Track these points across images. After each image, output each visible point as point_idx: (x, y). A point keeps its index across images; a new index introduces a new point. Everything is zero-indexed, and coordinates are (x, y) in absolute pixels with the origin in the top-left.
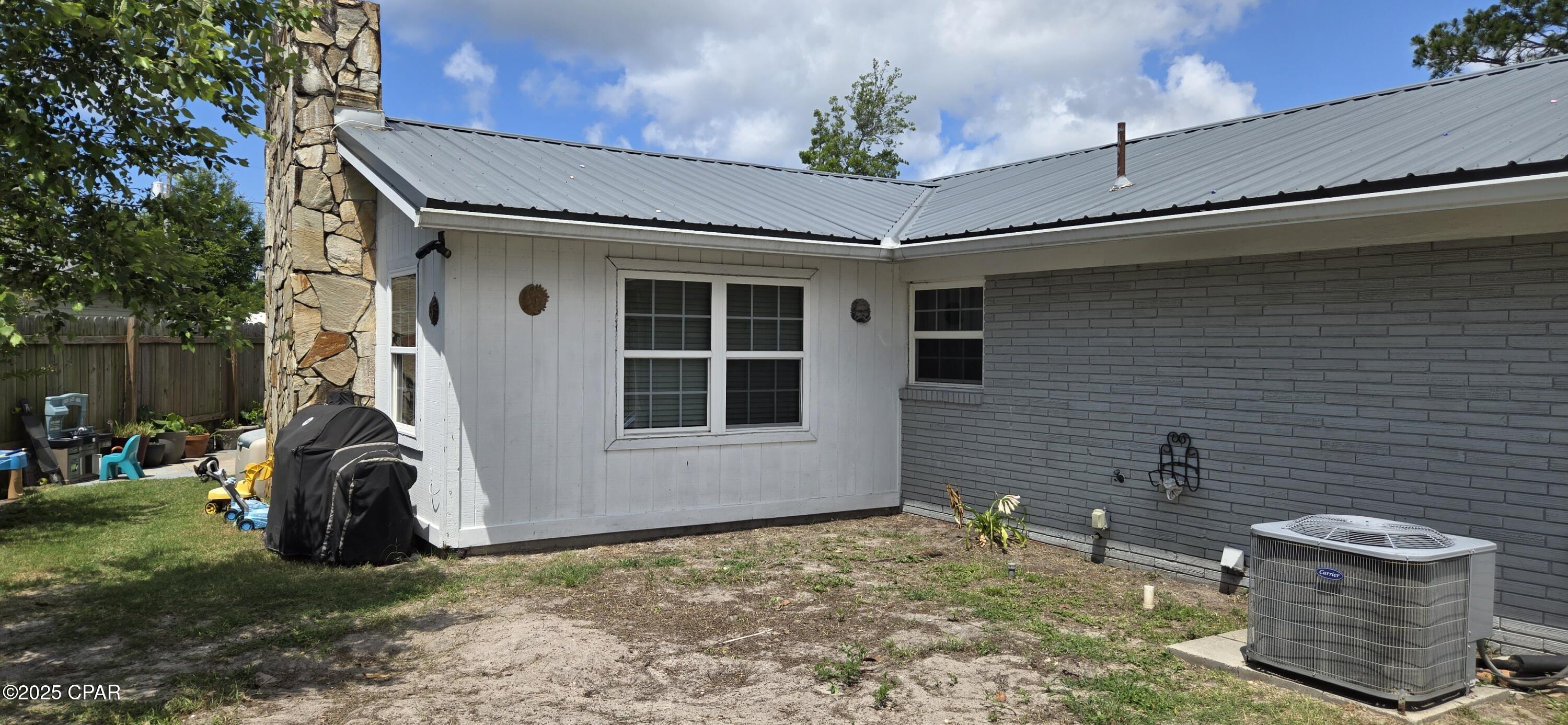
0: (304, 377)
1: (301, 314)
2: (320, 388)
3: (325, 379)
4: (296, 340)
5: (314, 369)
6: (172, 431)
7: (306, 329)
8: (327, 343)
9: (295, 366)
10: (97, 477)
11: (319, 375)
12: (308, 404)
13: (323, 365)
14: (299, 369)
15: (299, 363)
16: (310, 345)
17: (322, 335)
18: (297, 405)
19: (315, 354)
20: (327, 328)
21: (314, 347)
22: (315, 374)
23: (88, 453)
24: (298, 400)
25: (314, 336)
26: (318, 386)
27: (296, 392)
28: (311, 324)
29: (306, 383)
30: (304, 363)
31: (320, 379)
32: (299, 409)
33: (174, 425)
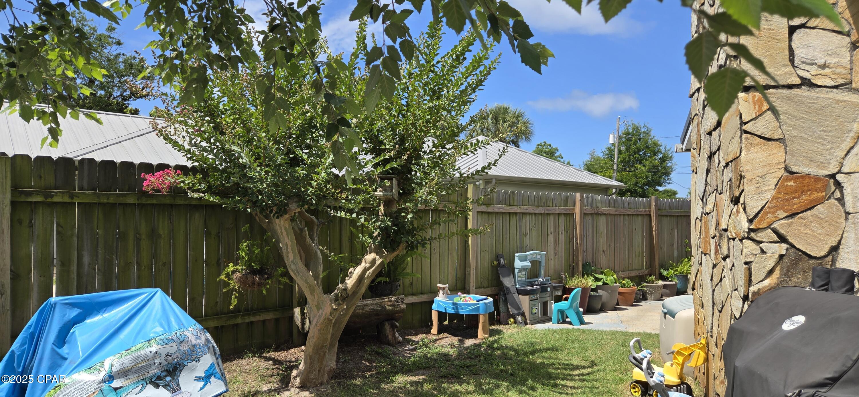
0: (759, 242)
1: (754, 150)
2: (785, 259)
3: (793, 246)
4: (747, 188)
5: (775, 231)
6: (607, 284)
7: (761, 172)
8: (796, 191)
9: (745, 225)
10: (550, 320)
11: (782, 239)
12: (767, 282)
13: (790, 225)
14: (751, 230)
15: (751, 221)
16: (769, 196)
17: (787, 179)
18: (750, 282)
19: (777, 208)
20: (794, 169)
21: (774, 198)
22: (776, 238)
23: (545, 300)
24: (750, 275)
25: (775, 181)
26: (781, 257)
27: (746, 263)
28: (769, 165)
29: (763, 251)
30: (759, 222)
31: (785, 246)
32: (753, 289)
33: (609, 279)
